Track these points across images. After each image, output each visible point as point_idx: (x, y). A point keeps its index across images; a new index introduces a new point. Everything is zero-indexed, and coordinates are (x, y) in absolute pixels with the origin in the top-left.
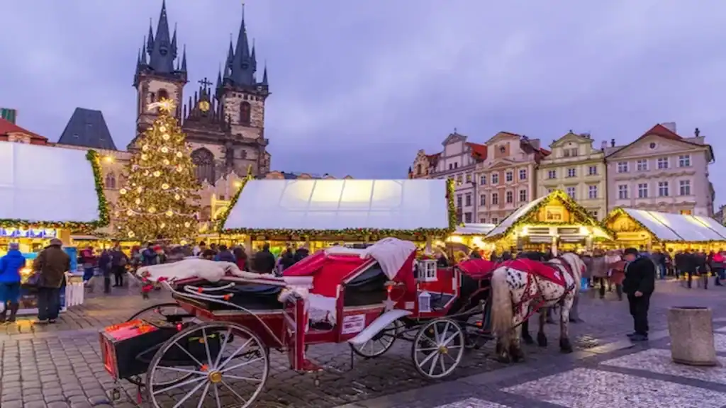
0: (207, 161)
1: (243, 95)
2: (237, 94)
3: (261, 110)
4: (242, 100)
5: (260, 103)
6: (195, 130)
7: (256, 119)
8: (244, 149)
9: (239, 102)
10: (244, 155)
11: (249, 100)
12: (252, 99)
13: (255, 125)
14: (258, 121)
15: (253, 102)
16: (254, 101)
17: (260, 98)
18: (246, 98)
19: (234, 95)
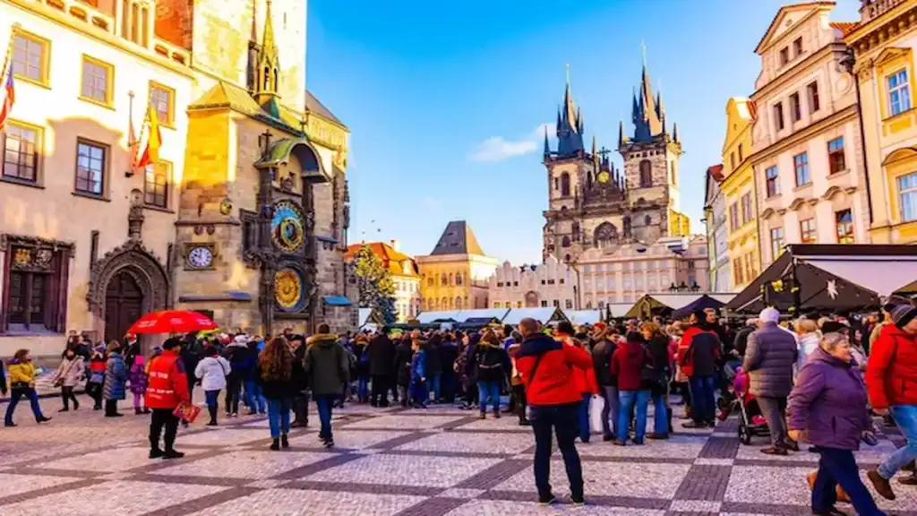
0: (612, 234)
1: (641, 153)
2: (635, 154)
3: (663, 165)
4: (641, 159)
5: (662, 156)
6: (596, 205)
7: (660, 175)
8: (646, 213)
9: (638, 163)
10: (648, 220)
11: (649, 158)
12: (651, 154)
13: (657, 184)
14: (662, 178)
15: (653, 158)
16: (655, 156)
17: (661, 151)
18: (645, 155)
19: (632, 157)
